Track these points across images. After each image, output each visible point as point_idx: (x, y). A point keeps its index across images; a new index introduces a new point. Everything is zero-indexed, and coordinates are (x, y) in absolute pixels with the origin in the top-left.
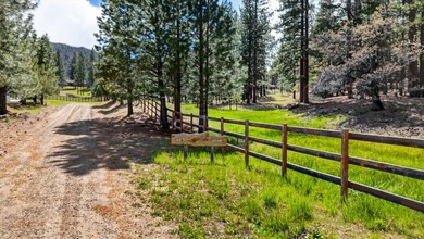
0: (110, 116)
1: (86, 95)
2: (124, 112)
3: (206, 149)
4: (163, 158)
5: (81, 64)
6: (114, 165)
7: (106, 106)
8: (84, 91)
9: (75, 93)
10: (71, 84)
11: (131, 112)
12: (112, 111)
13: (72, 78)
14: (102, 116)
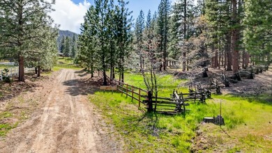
0: (83, 78)
1: (70, 62)
2: (89, 75)
3: (111, 91)
4: (98, 93)
5: (67, 44)
6: (83, 94)
7: (81, 72)
8: (68, 59)
9: (63, 61)
10: (61, 56)
11: (92, 76)
12: (85, 75)
13: (61, 52)
14: (79, 78)
